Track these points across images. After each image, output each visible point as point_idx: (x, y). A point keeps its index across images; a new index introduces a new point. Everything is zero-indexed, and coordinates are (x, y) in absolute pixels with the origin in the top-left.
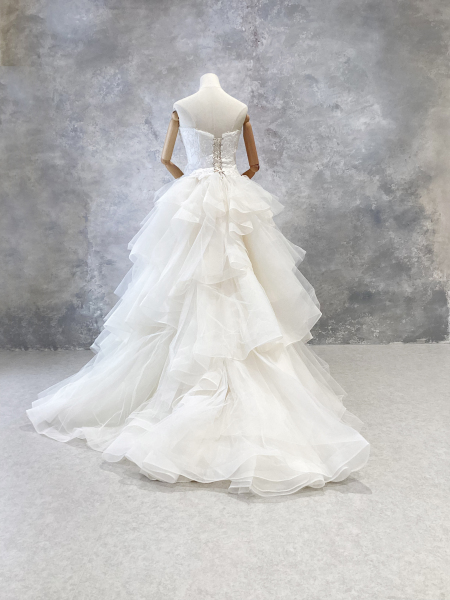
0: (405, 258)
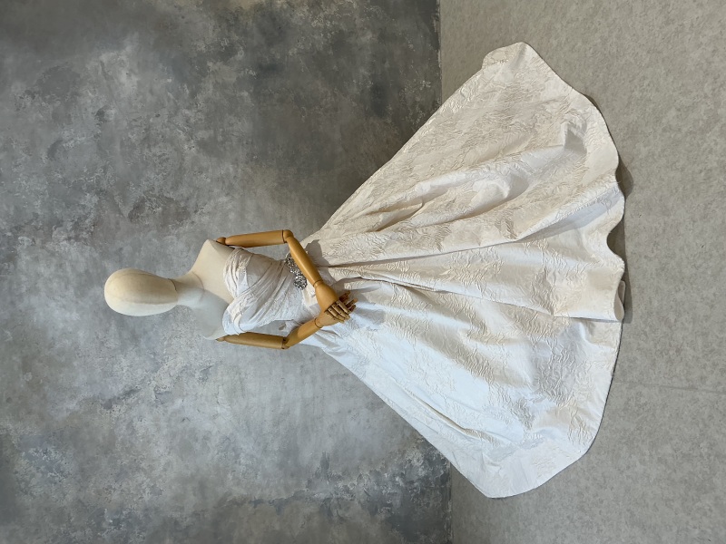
0: (325, 36)
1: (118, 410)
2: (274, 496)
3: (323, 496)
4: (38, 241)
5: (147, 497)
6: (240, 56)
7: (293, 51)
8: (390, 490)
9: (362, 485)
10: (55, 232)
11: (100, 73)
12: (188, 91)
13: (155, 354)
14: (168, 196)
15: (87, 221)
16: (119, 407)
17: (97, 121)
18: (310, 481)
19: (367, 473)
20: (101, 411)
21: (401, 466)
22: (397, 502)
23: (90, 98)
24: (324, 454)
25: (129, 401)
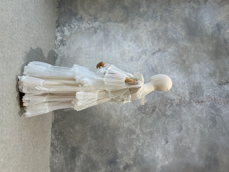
1: (157, 49)
2: (111, 23)
3: (96, 23)
4: (183, 99)
5: (148, 24)
6: (122, 166)
7: (104, 169)
8: (76, 24)
9: (84, 25)
10: (178, 102)
11: (168, 157)
12: (139, 152)
13: (147, 65)
14: (144, 115)
15: (169, 106)
16: (157, 50)
17: (168, 139)
18: (100, 27)
19: (83, 29)
20: (162, 48)
21: (72, 30)
22: (73, 20)
23: (171, 148)
24: (96, 35)
25: (154, 51)
